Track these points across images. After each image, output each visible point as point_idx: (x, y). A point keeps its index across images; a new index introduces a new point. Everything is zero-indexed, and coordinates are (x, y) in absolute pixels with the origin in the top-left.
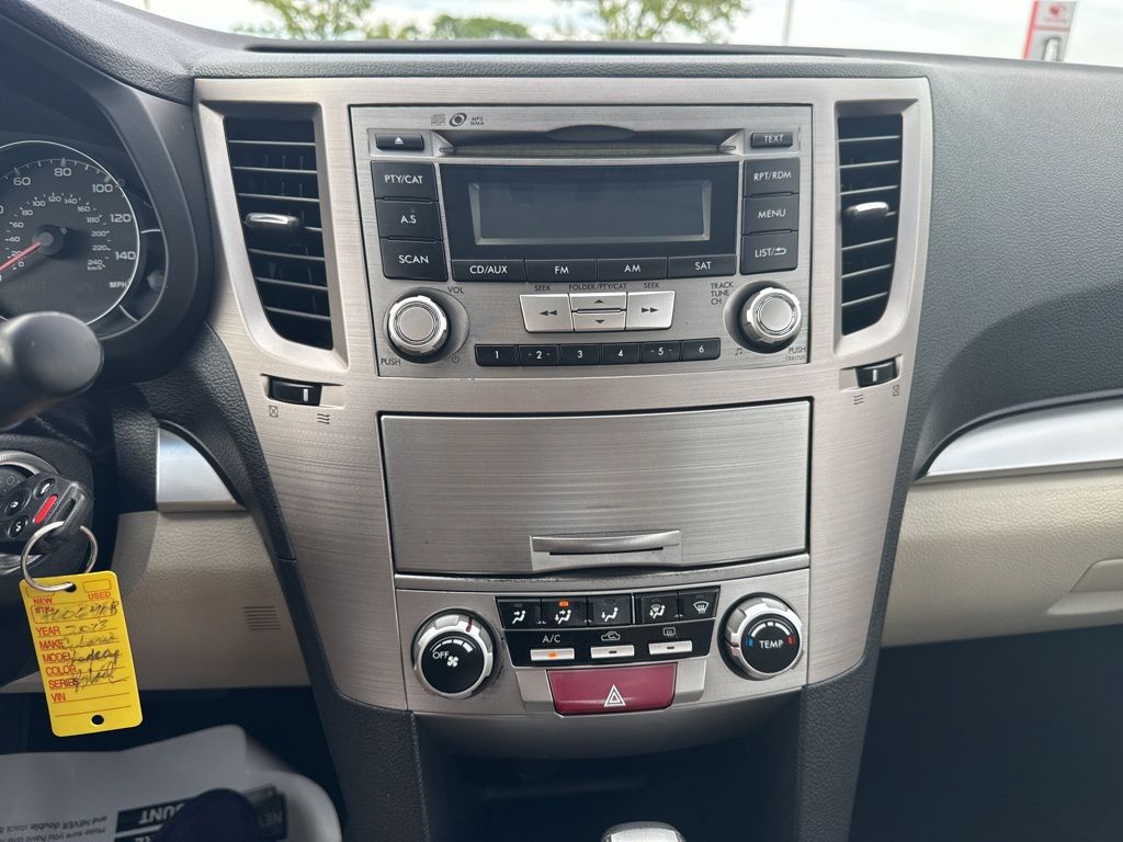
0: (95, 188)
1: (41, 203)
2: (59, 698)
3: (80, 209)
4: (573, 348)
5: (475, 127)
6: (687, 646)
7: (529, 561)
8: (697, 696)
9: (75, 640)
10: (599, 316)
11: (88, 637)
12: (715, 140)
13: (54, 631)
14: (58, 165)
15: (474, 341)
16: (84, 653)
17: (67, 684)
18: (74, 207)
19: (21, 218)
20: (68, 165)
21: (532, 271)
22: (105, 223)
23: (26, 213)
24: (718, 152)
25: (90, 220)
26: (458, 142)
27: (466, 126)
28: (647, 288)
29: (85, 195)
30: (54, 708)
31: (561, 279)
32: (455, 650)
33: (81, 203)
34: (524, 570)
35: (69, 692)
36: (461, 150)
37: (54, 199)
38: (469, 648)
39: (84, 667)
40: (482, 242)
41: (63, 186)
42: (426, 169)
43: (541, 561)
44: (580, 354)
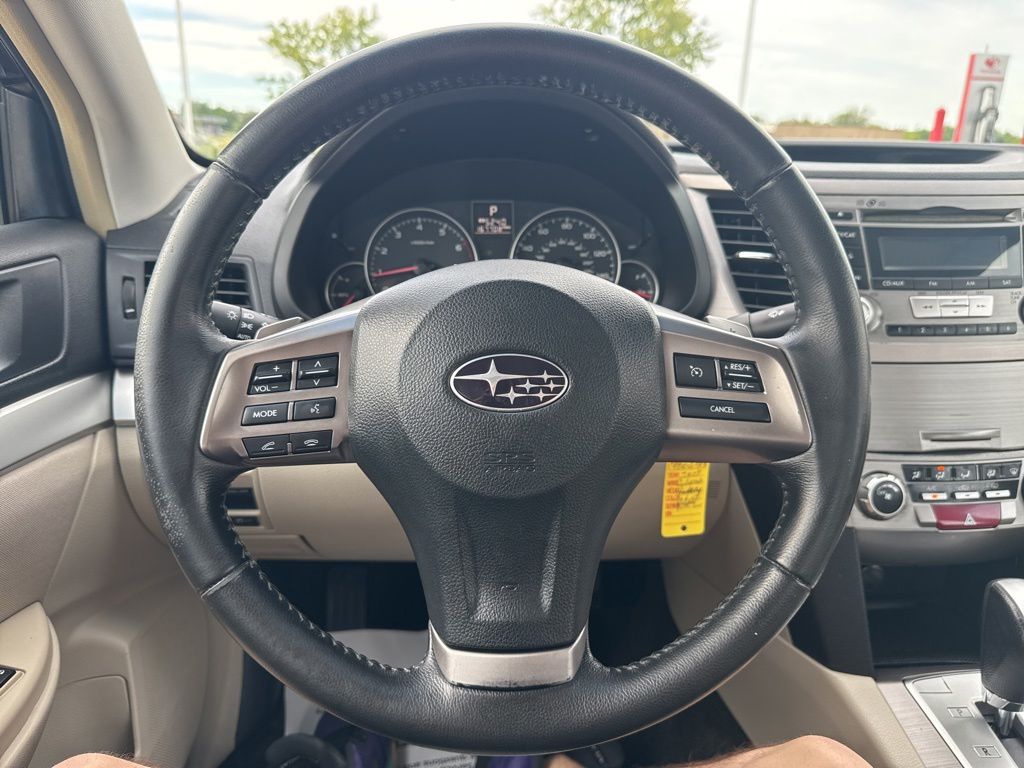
0: (586, 236)
1: (554, 245)
2: (669, 514)
3: (578, 248)
4: (941, 327)
5: (881, 207)
6: (1006, 493)
7: (920, 445)
8: (1011, 521)
9: (684, 481)
10: (955, 309)
11: (691, 479)
12: (1002, 214)
13: (676, 475)
14: (563, 221)
15: (886, 323)
16: (686, 488)
17: (674, 506)
18: (573, 247)
19: (542, 254)
20: (570, 222)
21: (916, 281)
22: (591, 257)
23: (546, 250)
24: (1003, 221)
25: (583, 255)
26: (867, 214)
27: (876, 206)
28: (978, 294)
29: (580, 240)
30: (665, 520)
31: (933, 289)
32: (889, 490)
33: (577, 245)
34: (917, 450)
35: (674, 511)
36: (869, 218)
37: (562, 242)
38: (896, 490)
39: (683, 496)
40: (887, 268)
41: (567, 234)
42: (855, 229)
43: (927, 445)
44: (945, 330)
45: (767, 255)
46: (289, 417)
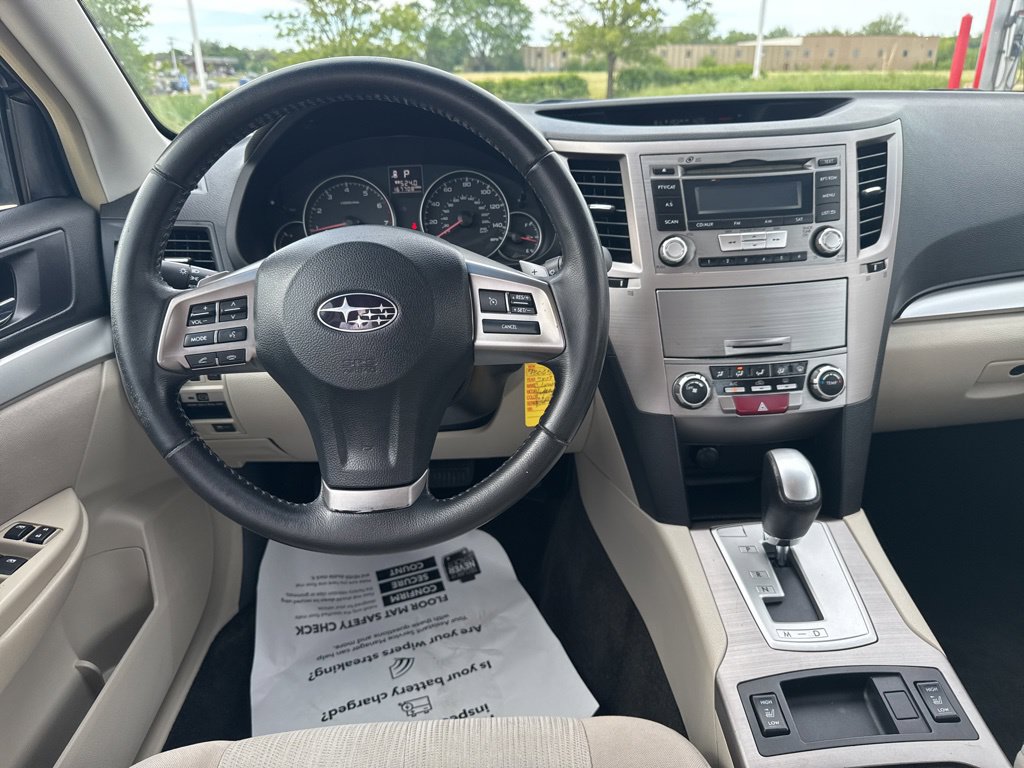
0: (482, 192)
1: (457, 200)
2: (530, 409)
3: (476, 203)
4: (743, 258)
5: (698, 163)
6: (794, 386)
7: (724, 351)
8: (798, 407)
9: (540, 384)
10: (755, 242)
11: (545, 383)
12: (801, 163)
13: (533, 380)
14: (464, 181)
15: (698, 257)
16: (542, 390)
17: (533, 403)
18: (472, 202)
19: (448, 208)
20: (470, 181)
21: (724, 223)
22: (488, 209)
23: (450, 205)
24: (803, 169)
25: (481, 208)
26: (687, 169)
27: (693, 162)
28: (775, 230)
29: (478, 196)
30: (528, 414)
31: (737, 227)
32: (696, 386)
33: (476, 200)
34: (722, 355)
35: (534, 407)
36: (689, 172)
37: (463, 198)
38: (701, 385)
39: (540, 396)
40: (701, 213)
41: (467, 191)
42: (676, 182)
43: (729, 351)
44: (746, 260)
45: (607, 207)
46: (215, 341)
